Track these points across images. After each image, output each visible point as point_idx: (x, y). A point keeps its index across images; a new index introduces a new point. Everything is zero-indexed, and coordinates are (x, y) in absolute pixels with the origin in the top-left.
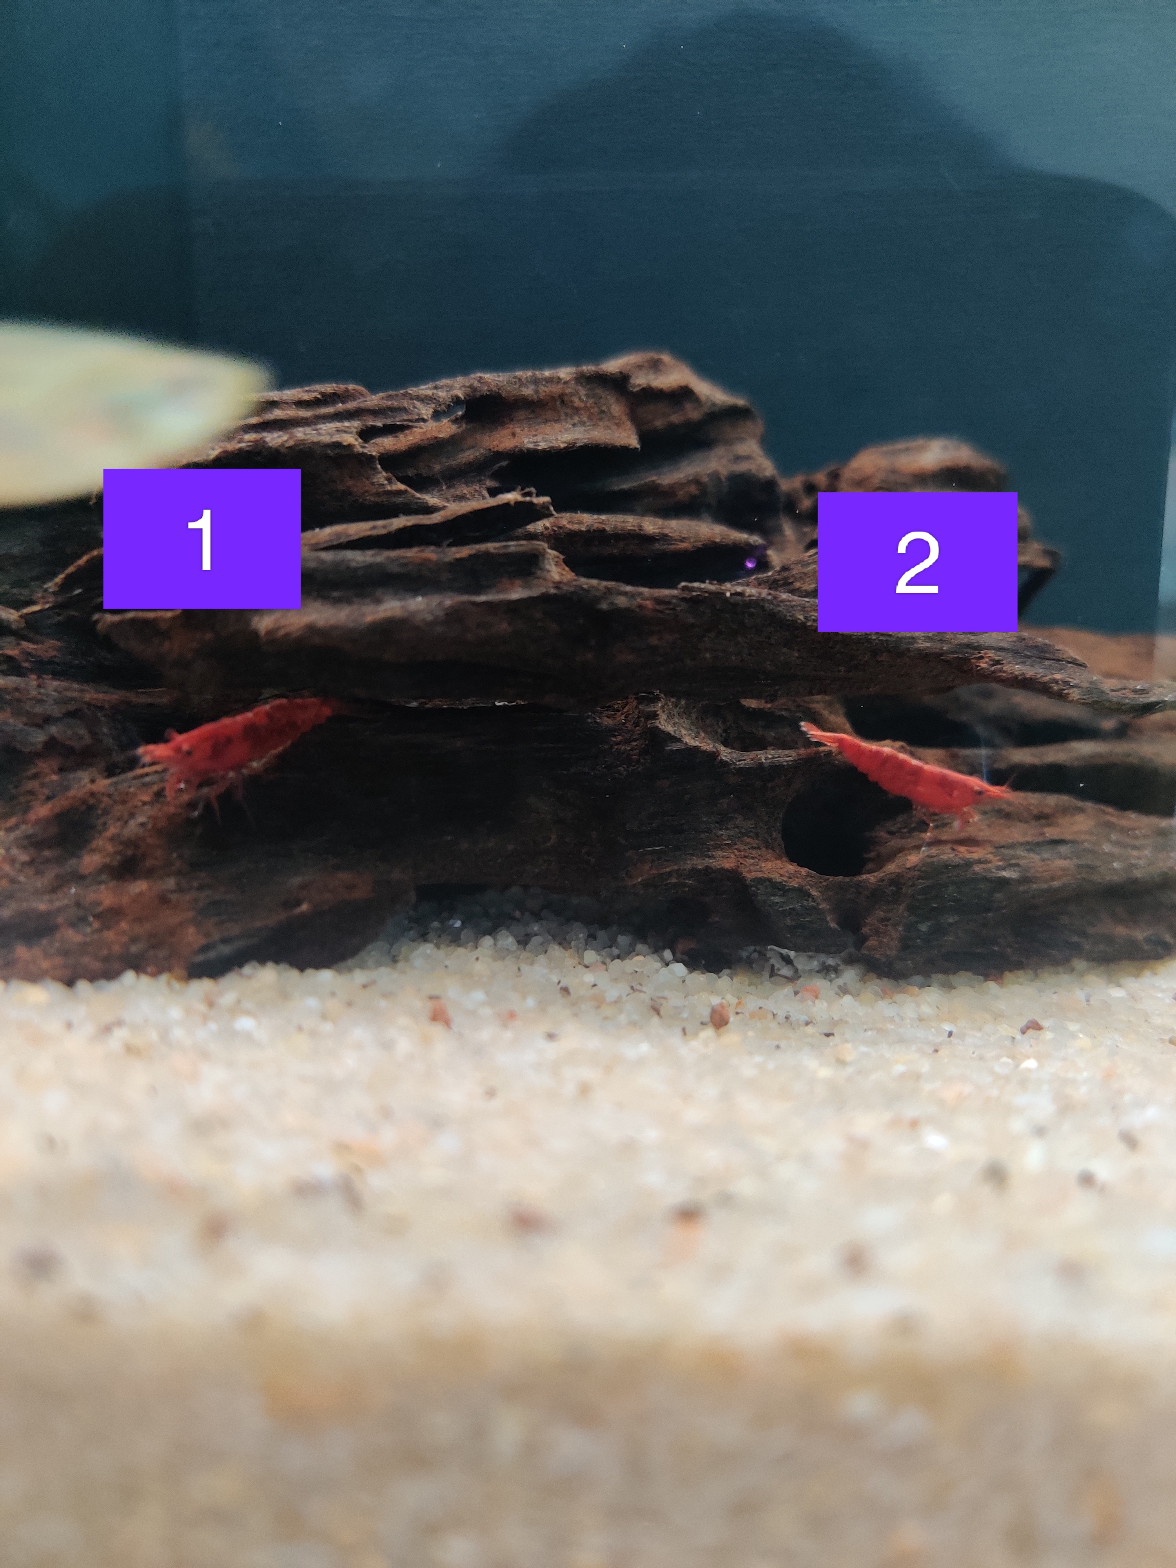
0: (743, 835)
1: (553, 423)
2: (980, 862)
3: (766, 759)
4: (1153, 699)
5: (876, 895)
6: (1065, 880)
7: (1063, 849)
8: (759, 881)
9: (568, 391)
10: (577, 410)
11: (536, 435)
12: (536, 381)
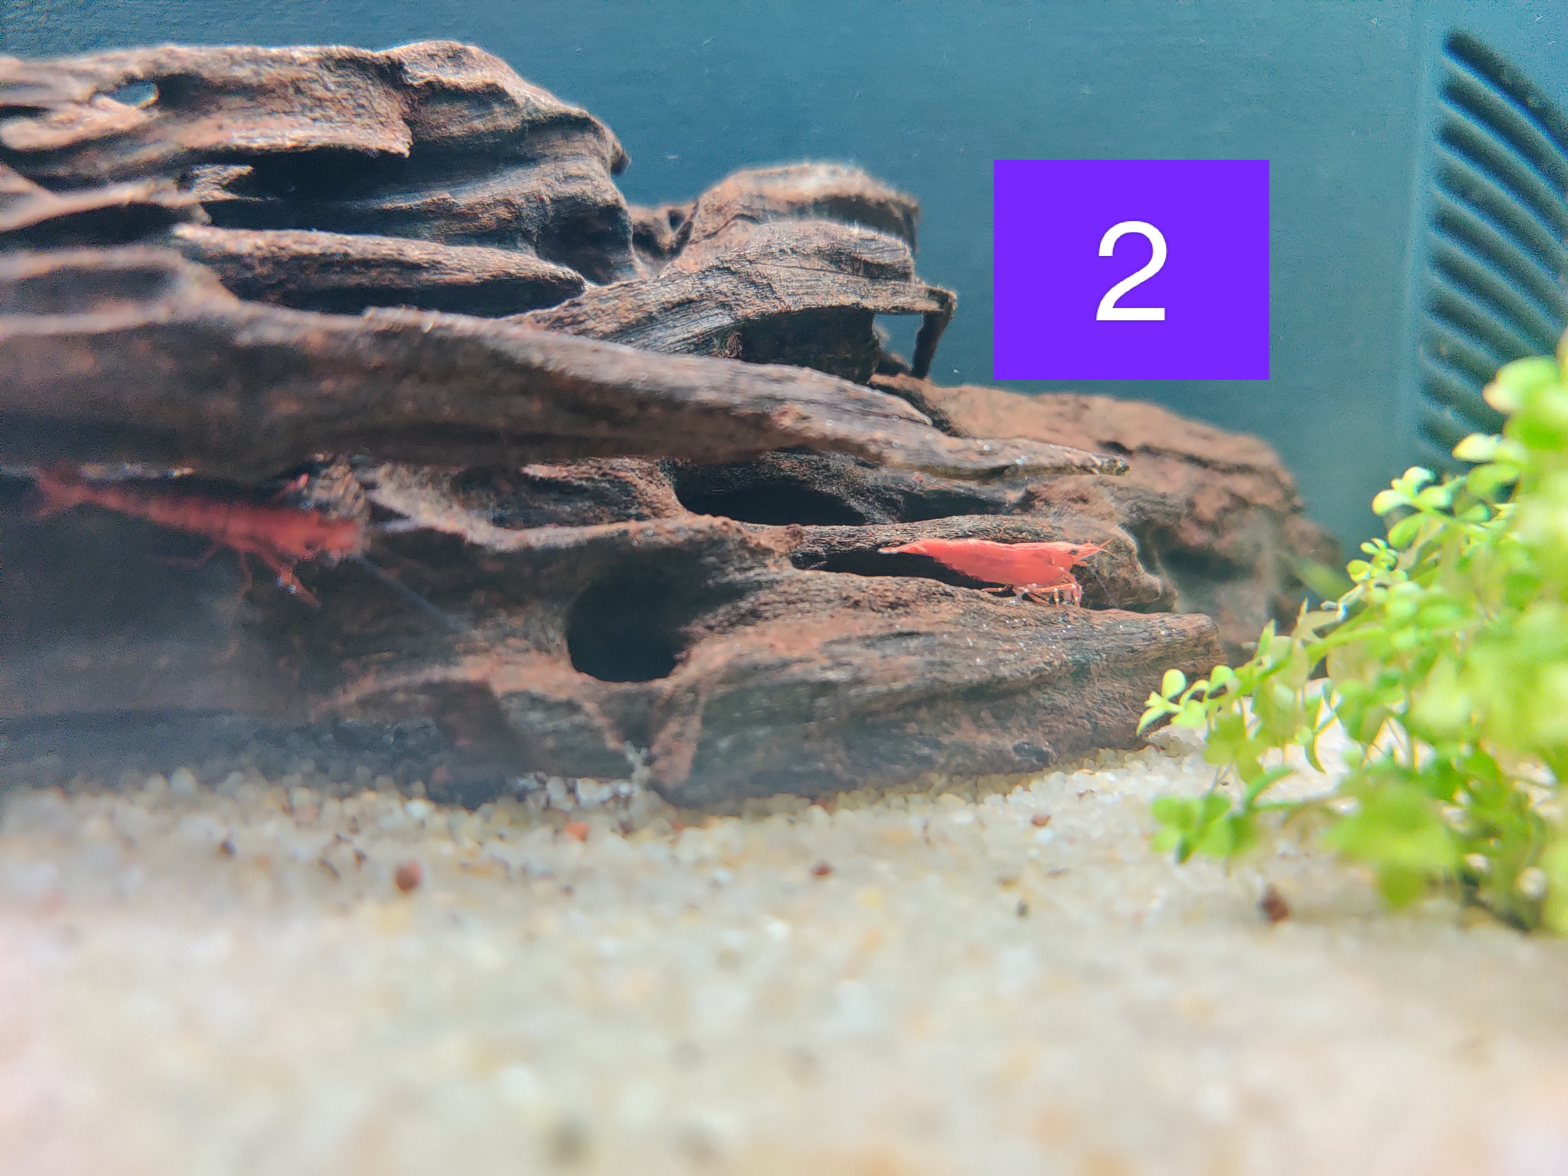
0: (507, 635)
1: (283, 115)
2: (800, 661)
3: (538, 539)
4: (1001, 462)
5: (671, 706)
6: (909, 681)
7: (913, 643)
8: (511, 695)
9: (305, 75)
10: (320, 102)
11: (253, 129)
12: (255, 60)
